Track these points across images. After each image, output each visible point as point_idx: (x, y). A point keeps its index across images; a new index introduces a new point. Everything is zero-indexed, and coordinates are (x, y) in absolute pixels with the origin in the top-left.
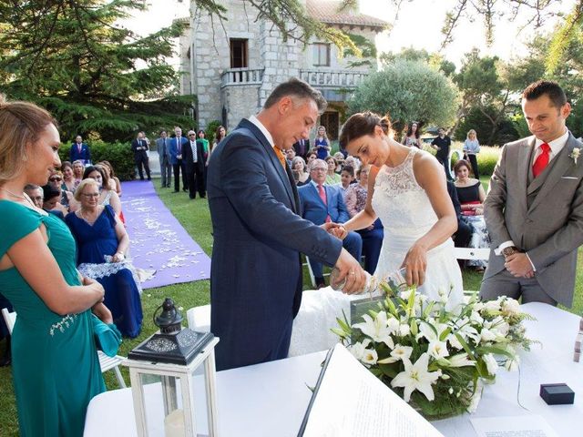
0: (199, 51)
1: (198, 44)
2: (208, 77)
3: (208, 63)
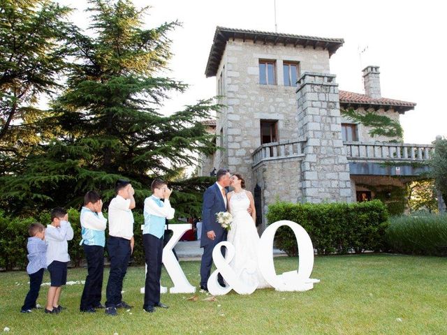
0: (231, 132)
1: (230, 124)
2: (239, 157)
3: (239, 142)
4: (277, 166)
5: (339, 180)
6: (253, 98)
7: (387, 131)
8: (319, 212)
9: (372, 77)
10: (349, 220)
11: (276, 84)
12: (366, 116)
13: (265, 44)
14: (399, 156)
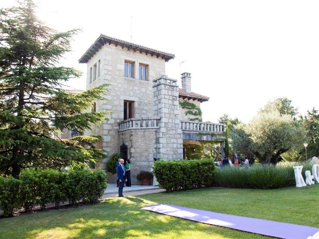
0: (105, 107)
1: (105, 102)
2: (110, 124)
4: (140, 133)
5: (177, 143)
6: (120, 85)
7: (194, 112)
8: (186, 166)
9: (187, 79)
10: (199, 170)
11: (134, 78)
12: (184, 103)
13: (128, 50)
14: (206, 130)
